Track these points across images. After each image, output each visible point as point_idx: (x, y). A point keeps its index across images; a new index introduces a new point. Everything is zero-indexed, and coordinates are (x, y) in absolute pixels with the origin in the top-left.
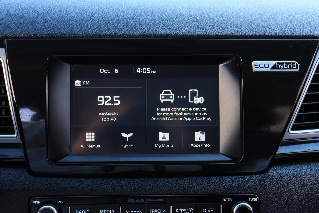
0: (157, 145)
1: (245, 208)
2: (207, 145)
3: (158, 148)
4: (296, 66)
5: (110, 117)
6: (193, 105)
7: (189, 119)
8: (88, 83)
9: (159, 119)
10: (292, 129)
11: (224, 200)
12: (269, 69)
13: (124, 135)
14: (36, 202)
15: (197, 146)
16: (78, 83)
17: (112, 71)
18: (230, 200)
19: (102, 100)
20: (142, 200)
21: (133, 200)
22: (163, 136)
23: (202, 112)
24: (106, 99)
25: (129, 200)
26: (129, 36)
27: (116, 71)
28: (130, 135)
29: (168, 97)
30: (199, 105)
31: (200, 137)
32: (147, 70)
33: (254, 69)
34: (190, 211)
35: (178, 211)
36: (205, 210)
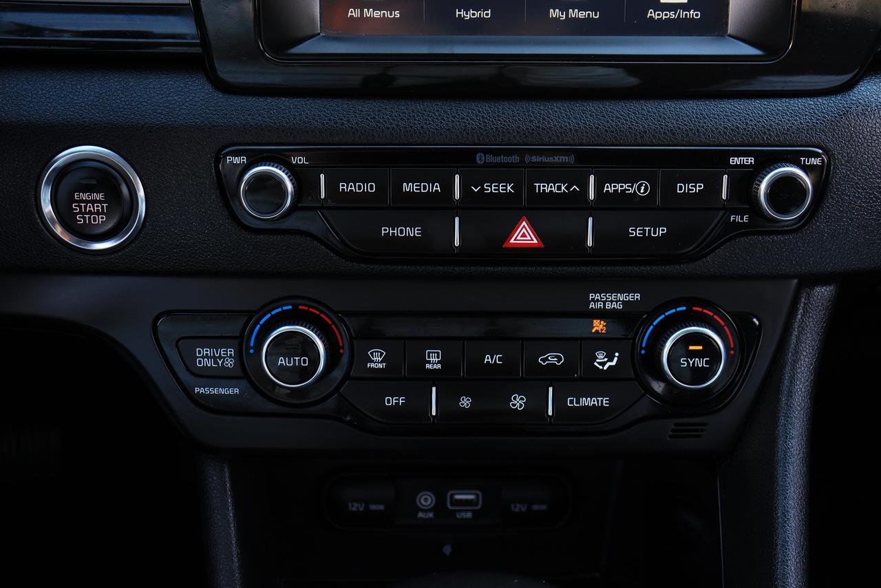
0: (554, 13)
1: (790, 180)
2: (693, 14)
3: (557, 19)
11: (735, 161)
14: (236, 160)
15: (663, 15)
18: (751, 160)
20: (515, 159)
21: (490, 159)
25: (480, 158)
34: (641, 189)
35: (609, 188)
36: (682, 188)
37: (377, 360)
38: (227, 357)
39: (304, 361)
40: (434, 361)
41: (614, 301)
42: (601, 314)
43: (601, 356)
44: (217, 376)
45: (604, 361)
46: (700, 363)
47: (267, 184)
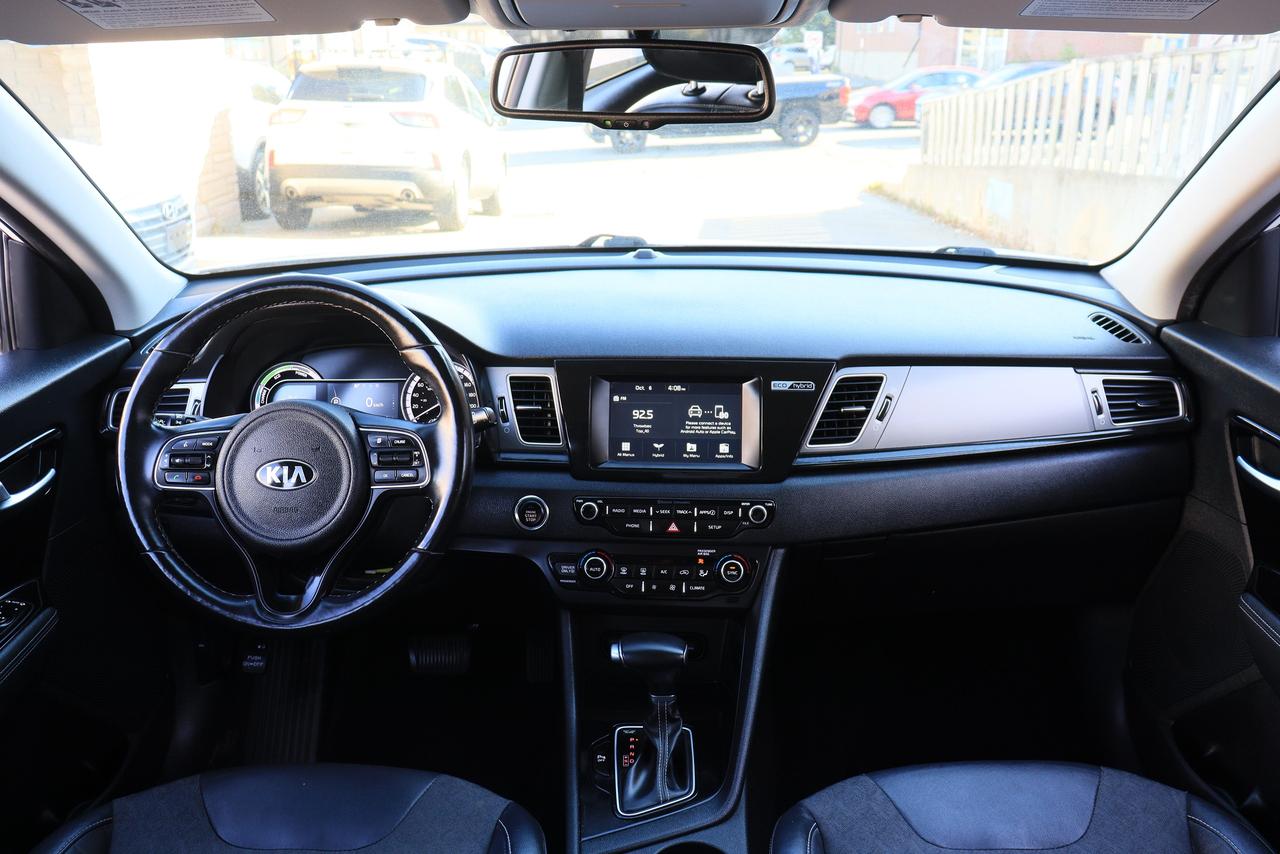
0: (685, 455)
1: (761, 511)
2: (731, 456)
3: (686, 457)
4: (811, 386)
5: (644, 429)
6: (719, 420)
7: (715, 432)
8: (625, 398)
9: (687, 432)
10: (810, 443)
11: (743, 503)
12: (786, 388)
13: (656, 445)
14: (580, 500)
15: (721, 457)
16: (616, 398)
17: (647, 388)
18: (748, 503)
19: (637, 414)
20: (671, 502)
21: (662, 502)
22: (691, 447)
23: (726, 426)
24: (640, 413)
25: (659, 502)
26: (662, 358)
27: (650, 388)
28: (662, 445)
29: (697, 412)
30: (724, 420)
31: (724, 448)
32: (678, 388)
33: (773, 388)
34: (712, 513)
35: (701, 512)
36: (726, 513)
37: (624, 571)
38: (572, 569)
39: (599, 569)
40: (643, 572)
41: (706, 552)
42: (702, 557)
43: (702, 572)
44: (568, 576)
45: (702, 573)
46: (734, 573)
47: (589, 509)
